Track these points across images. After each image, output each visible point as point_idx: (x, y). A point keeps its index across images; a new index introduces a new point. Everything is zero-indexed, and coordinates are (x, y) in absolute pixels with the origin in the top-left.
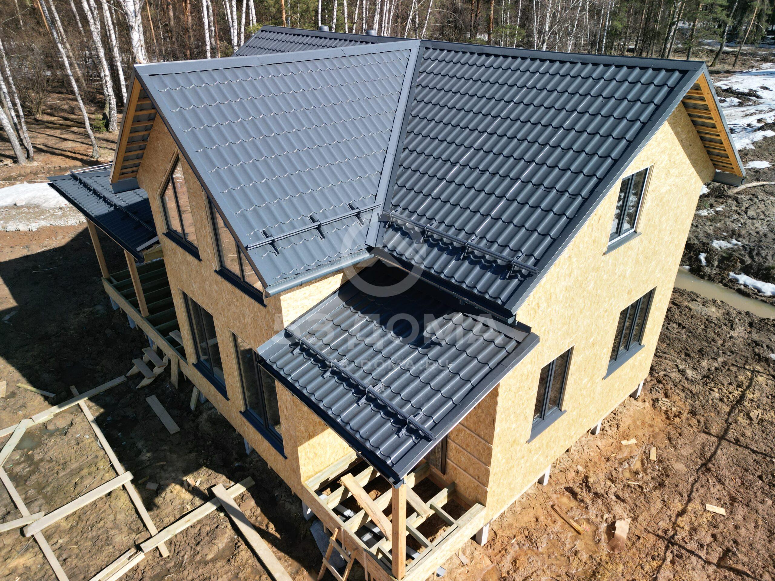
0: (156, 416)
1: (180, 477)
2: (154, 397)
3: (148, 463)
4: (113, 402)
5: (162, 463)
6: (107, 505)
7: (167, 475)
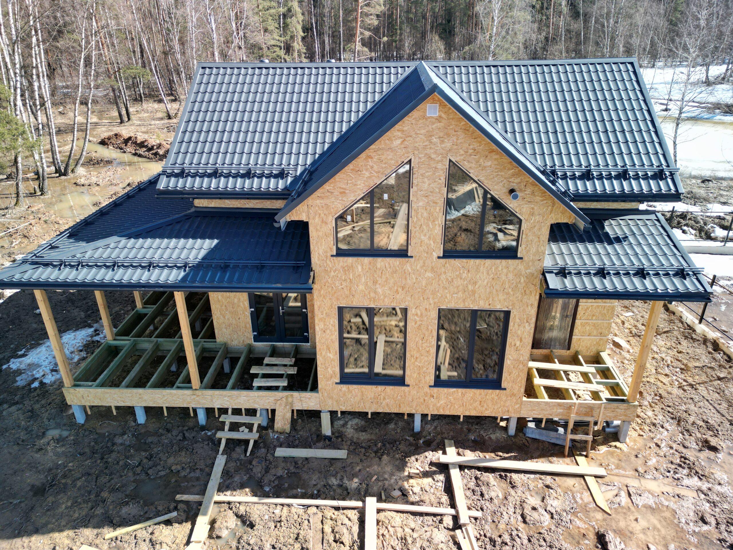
0: (307, 459)
1: (402, 475)
2: (278, 449)
3: (364, 486)
4: (245, 478)
5: (374, 478)
6: (389, 527)
7: (392, 481)
